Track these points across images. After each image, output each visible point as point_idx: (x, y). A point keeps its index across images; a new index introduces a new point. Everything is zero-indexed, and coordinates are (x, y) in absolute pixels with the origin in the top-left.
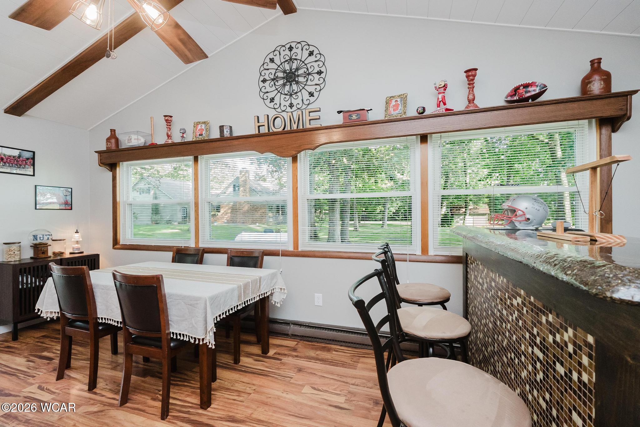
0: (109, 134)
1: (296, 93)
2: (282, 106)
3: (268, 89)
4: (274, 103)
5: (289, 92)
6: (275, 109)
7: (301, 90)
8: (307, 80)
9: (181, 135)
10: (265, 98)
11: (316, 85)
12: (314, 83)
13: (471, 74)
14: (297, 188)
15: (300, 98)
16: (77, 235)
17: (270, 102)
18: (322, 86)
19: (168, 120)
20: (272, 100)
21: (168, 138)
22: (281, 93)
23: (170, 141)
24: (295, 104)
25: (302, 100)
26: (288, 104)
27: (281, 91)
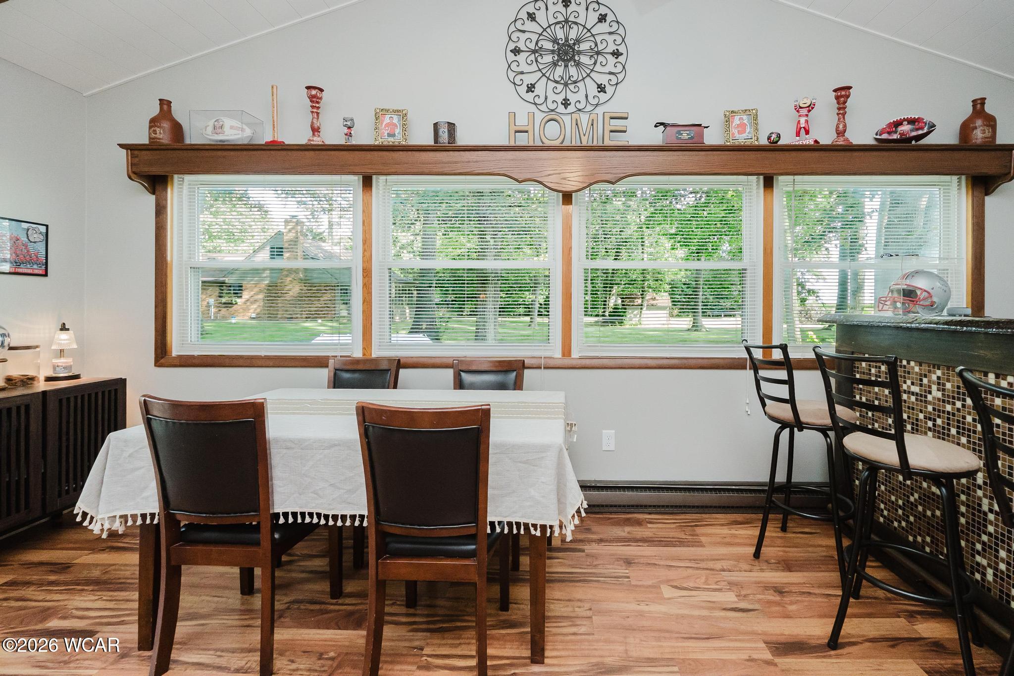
0: (155, 110)
1: (575, 82)
2: (549, 101)
3: (524, 67)
4: (534, 94)
5: (562, 78)
6: (535, 104)
7: (583, 79)
8: (595, 64)
9: (346, 130)
10: (518, 82)
11: (611, 73)
12: (606, 69)
13: (842, 94)
14: (571, 248)
15: (582, 93)
16: (64, 336)
17: (527, 92)
18: (621, 77)
19: (315, 94)
20: (531, 88)
21: (314, 134)
22: (548, 79)
23: (317, 141)
24: (572, 101)
25: (587, 97)
26: (560, 98)
27: (547, 75)
